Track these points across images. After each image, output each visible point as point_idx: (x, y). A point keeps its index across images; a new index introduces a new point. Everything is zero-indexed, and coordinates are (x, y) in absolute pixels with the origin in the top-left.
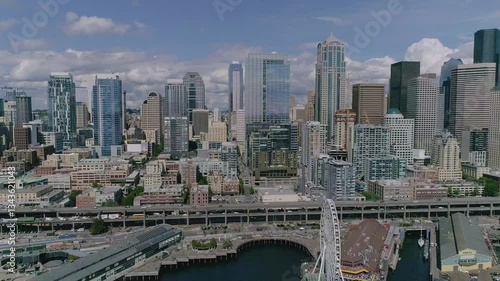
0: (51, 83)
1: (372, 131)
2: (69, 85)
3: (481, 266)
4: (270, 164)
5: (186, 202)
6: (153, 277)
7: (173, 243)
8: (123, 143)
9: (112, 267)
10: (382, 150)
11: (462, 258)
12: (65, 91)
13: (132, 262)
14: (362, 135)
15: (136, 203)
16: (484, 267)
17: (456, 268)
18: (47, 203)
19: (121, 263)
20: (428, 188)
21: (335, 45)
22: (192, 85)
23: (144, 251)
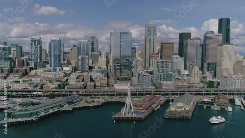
0: (32, 41)
1: (163, 62)
2: (39, 42)
3: (185, 109)
4: (121, 75)
5: (85, 88)
6: (70, 110)
7: (79, 101)
8: (61, 66)
9: (56, 106)
10: (167, 70)
11: (178, 106)
12: (38, 44)
13: (63, 106)
14: (159, 64)
15: (66, 88)
16: (186, 109)
17: (176, 109)
18: (32, 88)
19: (59, 105)
20: (180, 84)
21: (152, 25)
22: (93, 42)
23: (68, 103)
